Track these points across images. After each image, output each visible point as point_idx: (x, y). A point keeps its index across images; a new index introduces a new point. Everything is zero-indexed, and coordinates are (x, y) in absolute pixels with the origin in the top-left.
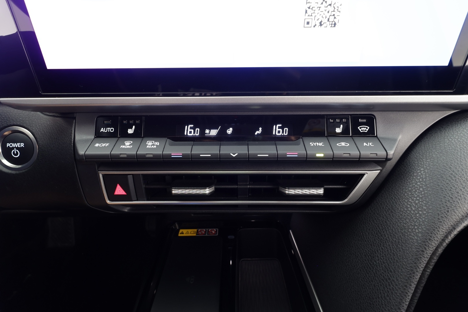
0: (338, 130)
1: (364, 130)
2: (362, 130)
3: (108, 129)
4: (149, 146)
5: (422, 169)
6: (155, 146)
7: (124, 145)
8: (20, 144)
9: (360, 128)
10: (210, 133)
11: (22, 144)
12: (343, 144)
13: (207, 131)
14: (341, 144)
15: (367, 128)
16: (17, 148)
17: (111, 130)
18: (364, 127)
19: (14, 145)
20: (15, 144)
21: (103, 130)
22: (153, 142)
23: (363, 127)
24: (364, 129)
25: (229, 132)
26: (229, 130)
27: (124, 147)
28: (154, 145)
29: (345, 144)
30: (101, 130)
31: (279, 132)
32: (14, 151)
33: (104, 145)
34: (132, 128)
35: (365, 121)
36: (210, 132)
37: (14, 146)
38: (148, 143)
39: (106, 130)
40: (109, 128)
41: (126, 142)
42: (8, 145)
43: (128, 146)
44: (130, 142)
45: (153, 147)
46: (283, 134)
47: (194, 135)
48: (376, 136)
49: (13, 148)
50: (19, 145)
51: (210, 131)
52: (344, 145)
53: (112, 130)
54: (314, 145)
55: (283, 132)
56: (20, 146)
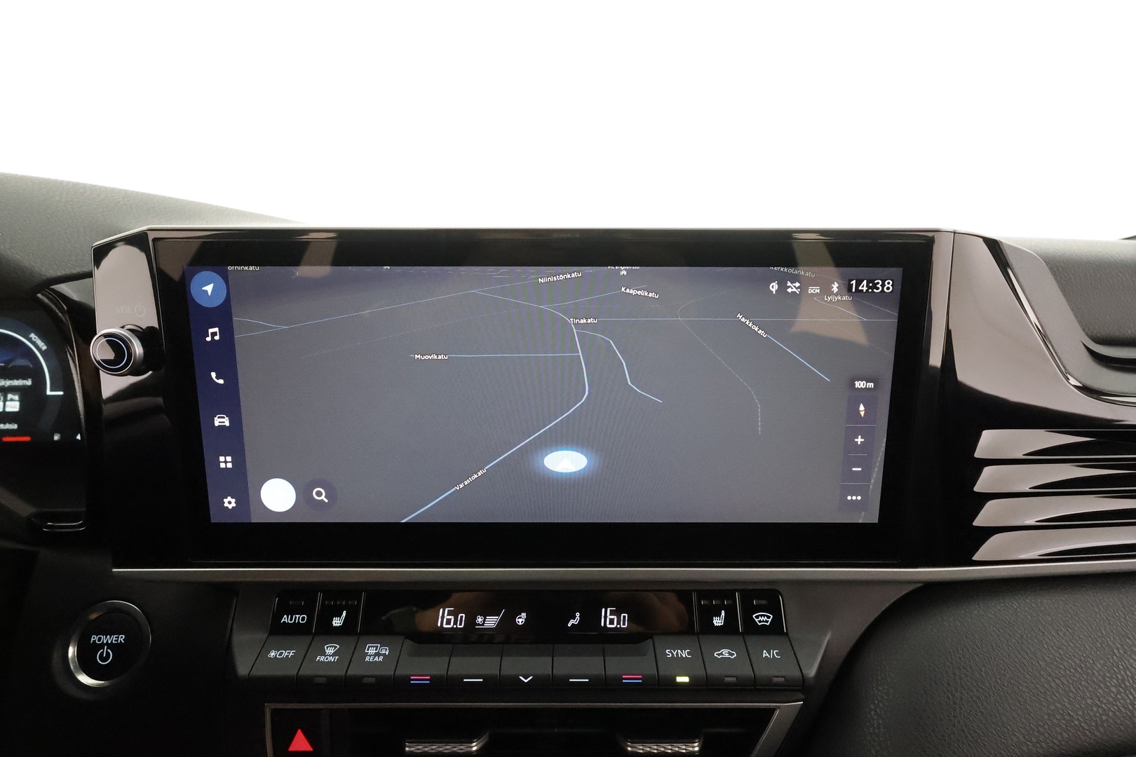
0: (718, 622)
1: (763, 621)
2: (760, 621)
3: (296, 617)
4: (370, 656)
5: (872, 707)
6: (381, 658)
7: (324, 654)
8: (118, 637)
9: (757, 617)
10: (484, 623)
11: (122, 637)
12: (725, 653)
13: (480, 620)
14: (722, 654)
15: (769, 617)
16: (110, 646)
17: (300, 618)
18: (764, 616)
19: (105, 639)
20: (108, 636)
21: (286, 620)
22: (377, 647)
23: (761, 616)
24: (763, 619)
25: (520, 620)
26: (521, 618)
27: (322, 658)
28: (378, 654)
29: (729, 653)
30: (283, 620)
31: (612, 622)
32: (103, 652)
33: (285, 654)
34: (340, 615)
35: (764, 602)
36: (484, 621)
37: (105, 642)
38: (368, 650)
39: (291, 620)
40: (298, 616)
41: (327, 647)
42: (94, 638)
43: (330, 656)
44: (336, 647)
45: (376, 659)
46: (618, 626)
47: (455, 626)
48: (787, 634)
49: (102, 646)
50: (114, 639)
51: (485, 618)
52: (727, 655)
53: (303, 619)
54: (673, 654)
55: (619, 623)
56: (117, 640)
